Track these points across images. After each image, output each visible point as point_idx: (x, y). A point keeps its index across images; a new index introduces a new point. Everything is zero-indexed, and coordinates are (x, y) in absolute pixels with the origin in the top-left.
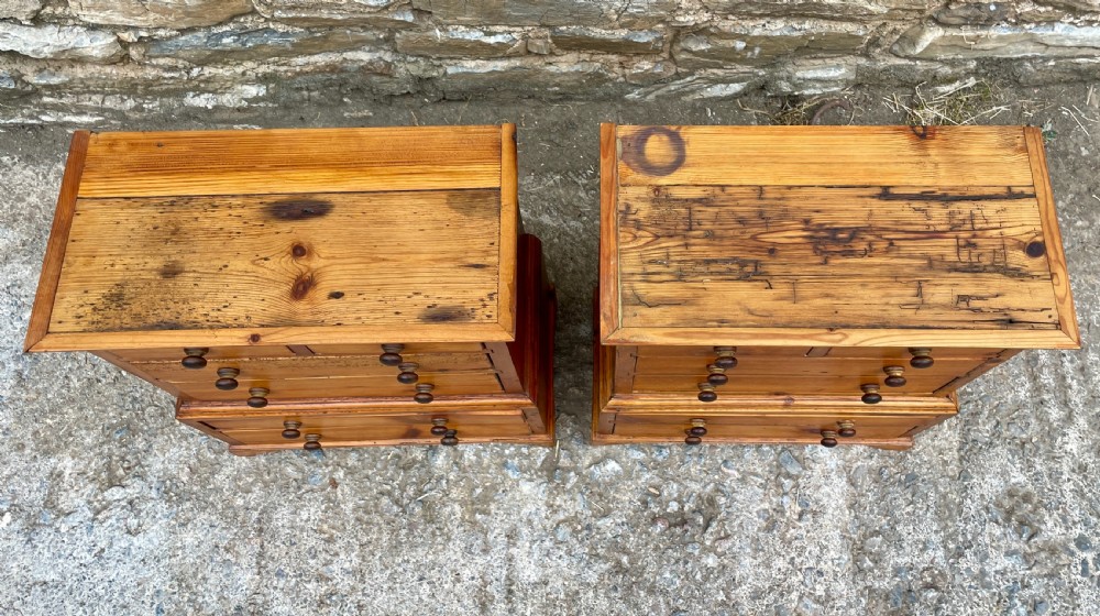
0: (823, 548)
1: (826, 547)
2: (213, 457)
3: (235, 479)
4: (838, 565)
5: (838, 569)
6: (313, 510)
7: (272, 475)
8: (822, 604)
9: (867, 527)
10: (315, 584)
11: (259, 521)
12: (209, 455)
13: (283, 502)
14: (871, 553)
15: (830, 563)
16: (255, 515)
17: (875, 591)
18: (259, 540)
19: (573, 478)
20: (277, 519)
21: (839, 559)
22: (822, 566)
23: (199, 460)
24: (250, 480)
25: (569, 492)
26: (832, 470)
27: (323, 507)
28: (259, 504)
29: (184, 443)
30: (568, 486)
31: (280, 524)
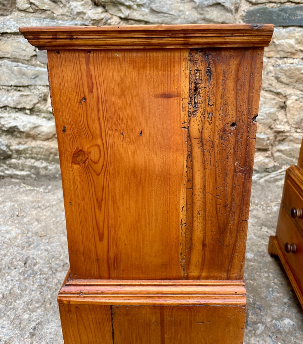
2: (19, 292)
3: (28, 304)
7: (52, 305)
11: (34, 329)
12: (17, 291)
13: (54, 319)
16: (34, 324)
19: (261, 327)
20: (47, 329)
23: (10, 293)
24: (37, 305)
25: (260, 335)
29: (6, 284)
30: (258, 332)
31: (48, 331)
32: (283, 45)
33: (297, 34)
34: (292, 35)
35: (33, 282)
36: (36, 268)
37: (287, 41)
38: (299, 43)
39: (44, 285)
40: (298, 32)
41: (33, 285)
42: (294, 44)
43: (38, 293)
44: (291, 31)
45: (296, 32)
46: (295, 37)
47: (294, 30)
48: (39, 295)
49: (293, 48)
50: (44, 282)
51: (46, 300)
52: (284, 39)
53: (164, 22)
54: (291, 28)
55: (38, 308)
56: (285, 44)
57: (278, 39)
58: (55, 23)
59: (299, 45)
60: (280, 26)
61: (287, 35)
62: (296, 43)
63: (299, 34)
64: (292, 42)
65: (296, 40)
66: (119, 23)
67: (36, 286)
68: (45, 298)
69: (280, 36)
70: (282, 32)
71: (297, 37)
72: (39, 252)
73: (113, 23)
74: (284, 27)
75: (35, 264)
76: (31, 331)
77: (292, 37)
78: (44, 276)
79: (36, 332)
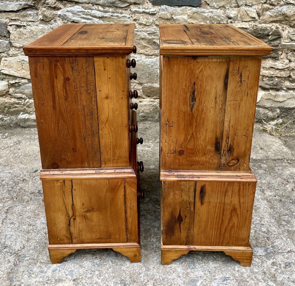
0: (261, 218)
1: (263, 218)
4: (270, 223)
5: (270, 224)
6: (32, 207)
8: (266, 233)
9: (280, 214)
10: (27, 226)
14: (284, 221)
15: (266, 222)
16: (7, 208)
17: (290, 231)
18: (5, 215)
21: (270, 221)
22: (263, 222)
26: (259, 199)
27: (37, 206)
28: (8, 206)
32: (179, 20)
33: (188, 12)
34: (185, 12)
35: (3, 189)
36: (4, 183)
37: (182, 16)
38: (191, 18)
39: (11, 191)
40: (189, 10)
41: (3, 191)
42: (187, 19)
43: (7, 194)
44: (184, 9)
45: (187, 10)
46: (187, 13)
47: (186, 8)
48: (9, 195)
49: (186, 21)
50: (10, 189)
51: (13, 197)
52: (179, 15)
53: (90, 2)
54: (184, 7)
55: (8, 201)
56: (180, 19)
57: (175, 15)
58: (3, 4)
59: (191, 19)
60: (176, 6)
61: (181, 12)
62: (188, 18)
63: (190, 11)
64: (185, 17)
65: (188, 15)
66: (55, 3)
67: (5, 191)
68: (12, 196)
69: (176, 13)
70: (178, 10)
71: (189, 14)
72: (5, 174)
73: (51, 3)
74: (179, 6)
75: (3, 181)
76: (6, 211)
77: (185, 14)
78: (10, 186)
79: (9, 211)
